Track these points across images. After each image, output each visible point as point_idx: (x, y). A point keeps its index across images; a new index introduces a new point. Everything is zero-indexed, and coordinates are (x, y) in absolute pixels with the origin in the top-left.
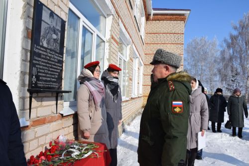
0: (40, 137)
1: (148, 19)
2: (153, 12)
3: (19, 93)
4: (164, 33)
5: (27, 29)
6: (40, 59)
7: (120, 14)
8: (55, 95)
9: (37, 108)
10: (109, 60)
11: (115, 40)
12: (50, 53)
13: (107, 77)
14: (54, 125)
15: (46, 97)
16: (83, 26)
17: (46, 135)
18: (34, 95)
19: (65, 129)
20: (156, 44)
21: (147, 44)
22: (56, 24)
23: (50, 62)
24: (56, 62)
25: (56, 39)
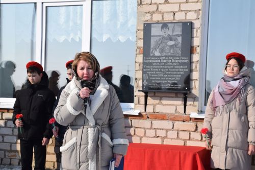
0: (158, 129)
5: (139, 47)
6: (151, 67)
9: (154, 104)
12: (165, 60)
15: (166, 97)
17: (167, 130)
22: (173, 31)
23: (166, 67)
24: (177, 66)
25: (174, 44)
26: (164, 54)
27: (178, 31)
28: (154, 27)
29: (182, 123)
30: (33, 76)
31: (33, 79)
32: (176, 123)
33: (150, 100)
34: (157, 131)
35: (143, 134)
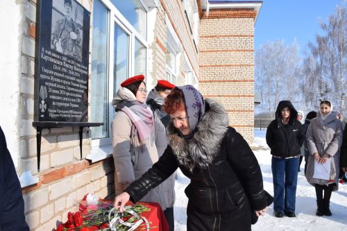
0: (57, 199)
1: (202, 16)
2: (209, 6)
3: (19, 130)
4: (225, 36)
5: (28, 21)
6: (51, 72)
7: (167, 7)
8: (78, 130)
9: (49, 152)
10: (153, 74)
11: (161, 45)
12: (67, 63)
13: (155, 100)
14: (78, 178)
15: (63, 134)
16: (115, 23)
17: (67, 195)
18: (44, 132)
19: (95, 183)
20: (214, 51)
21: (202, 52)
24: (77, 77)
25: (77, 40)
26: (66, 54)
33: (44, 144)
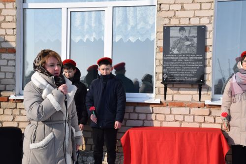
5: (159, 47)
6: (171, 63)
8: (197, 86)
9: (173, 94)
15: (184, 88)
17: (184, 115)
18: (169, 86)
22: (189, 33)
23: (183, 63)
24: (193, 62)
25: (191, 44)
26: (182, 52)
27: (194, 33)
28: (172, 29)
29: (197, 109)
30: (69, 72)
31: (69, 75)
32: (193, 110)
33: (169, 91)
34: (176, 116)
35: (164, 119)
